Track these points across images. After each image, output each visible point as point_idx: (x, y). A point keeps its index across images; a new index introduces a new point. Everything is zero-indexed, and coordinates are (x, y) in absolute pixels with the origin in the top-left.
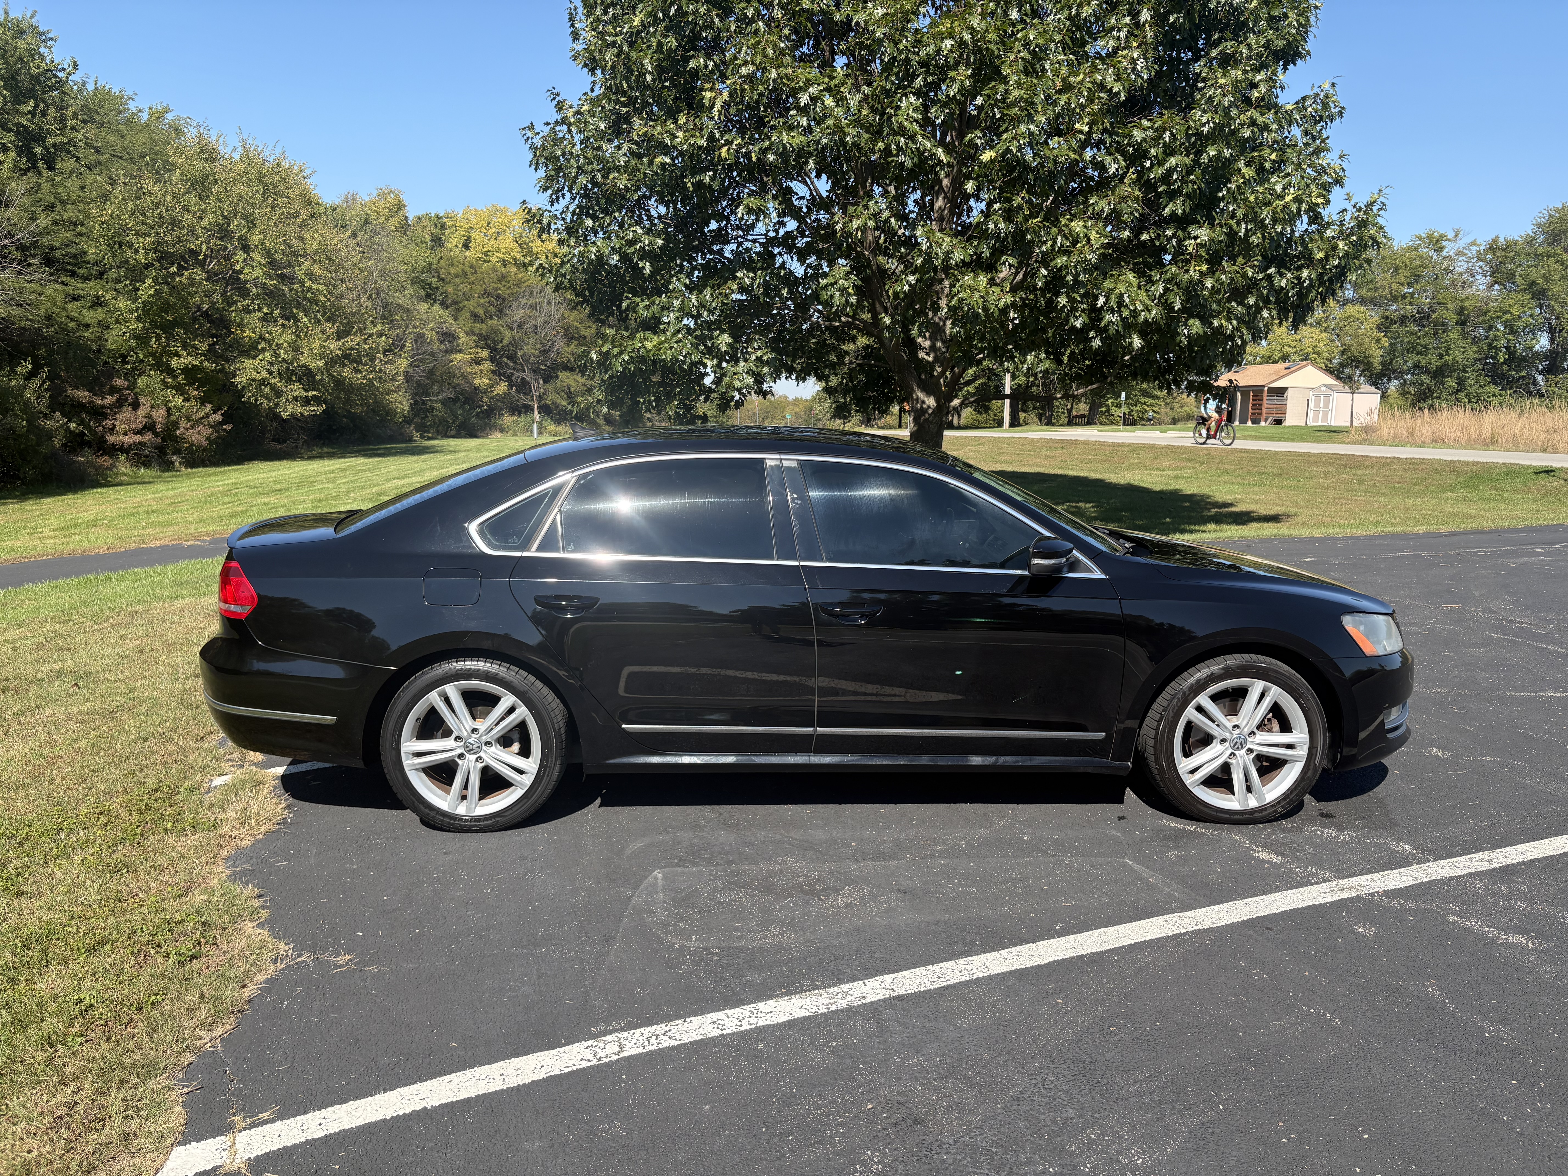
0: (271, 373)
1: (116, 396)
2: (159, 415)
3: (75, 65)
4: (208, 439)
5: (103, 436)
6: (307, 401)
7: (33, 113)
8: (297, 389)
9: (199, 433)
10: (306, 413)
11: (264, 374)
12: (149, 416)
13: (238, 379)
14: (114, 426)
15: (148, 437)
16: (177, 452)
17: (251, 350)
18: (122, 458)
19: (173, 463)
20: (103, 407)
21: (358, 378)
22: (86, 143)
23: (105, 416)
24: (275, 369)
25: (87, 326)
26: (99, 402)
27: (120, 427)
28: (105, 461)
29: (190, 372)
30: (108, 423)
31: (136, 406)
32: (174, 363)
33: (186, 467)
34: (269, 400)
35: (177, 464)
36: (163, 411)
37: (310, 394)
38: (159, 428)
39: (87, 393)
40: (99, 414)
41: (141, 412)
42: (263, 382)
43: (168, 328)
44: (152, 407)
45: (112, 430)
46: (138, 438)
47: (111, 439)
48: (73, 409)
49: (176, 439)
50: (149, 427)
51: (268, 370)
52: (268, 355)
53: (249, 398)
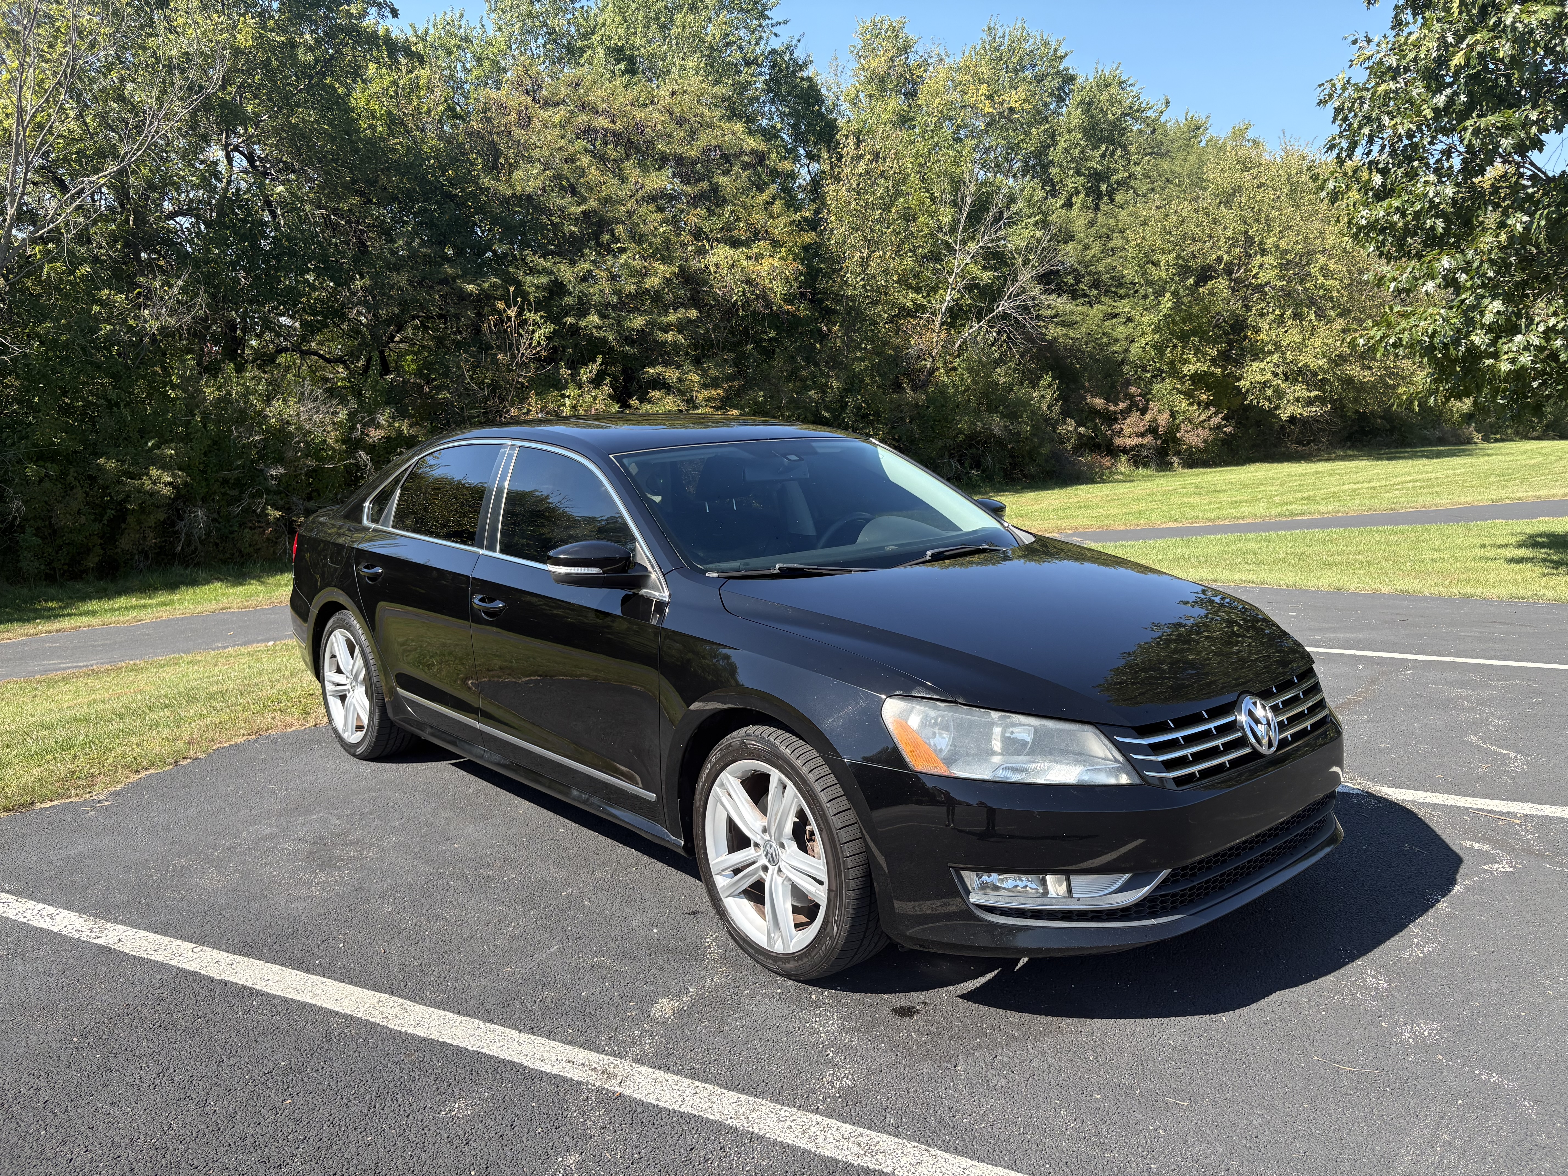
0: (1275, 375)
1: (1128, 402)
2: (1163, 419)
3: (1168, 102)
4: (1205, 441)
5: (1112, 439)
6: (1310, 402)
7: (1103, 156)
8: (1300, 390)
9: (1198, 436)
10: (1305, 414)
11: (1269, 376)
12: (1154, 420)
13: (1242, 383)
14: (1122, 430)
15: (1148, 440)
16: (1178, 453)
17: (1258, 353)
18: (1124, 458)
19: (1172, 464)
20: (1115, 412)
21: (1367, 376)
22: (1143, 174)
23: (1116, 420)
24: (1280, 371)
25: (1117, 340)
26: (1112, 408)
27: (1127, 431)
28: (1107, 461)
29: (1198, 379)
30: (1117, 427)
31: (1144, 411)
32: (1185, 370)
33: (1183, 467)
34: (1269, 400)
35: (1176, 465)
36: (1166, 416)
37: (1313, 394)
38: (1161, 431)
39: (1102, 401)
40: (1111, 419)
41: (1148, 417)
42: (1265, 384)
43: (1184, 337)
44: (1159, 411)
45: (1119, 433)
46: (1138, 441)
47: (1118, 441)
48: (1088, 416)
49: (1176, 441)
50: (1152, 430)
51: (1273, 373)
52: (1275, 358)
53: (1252, 401)
